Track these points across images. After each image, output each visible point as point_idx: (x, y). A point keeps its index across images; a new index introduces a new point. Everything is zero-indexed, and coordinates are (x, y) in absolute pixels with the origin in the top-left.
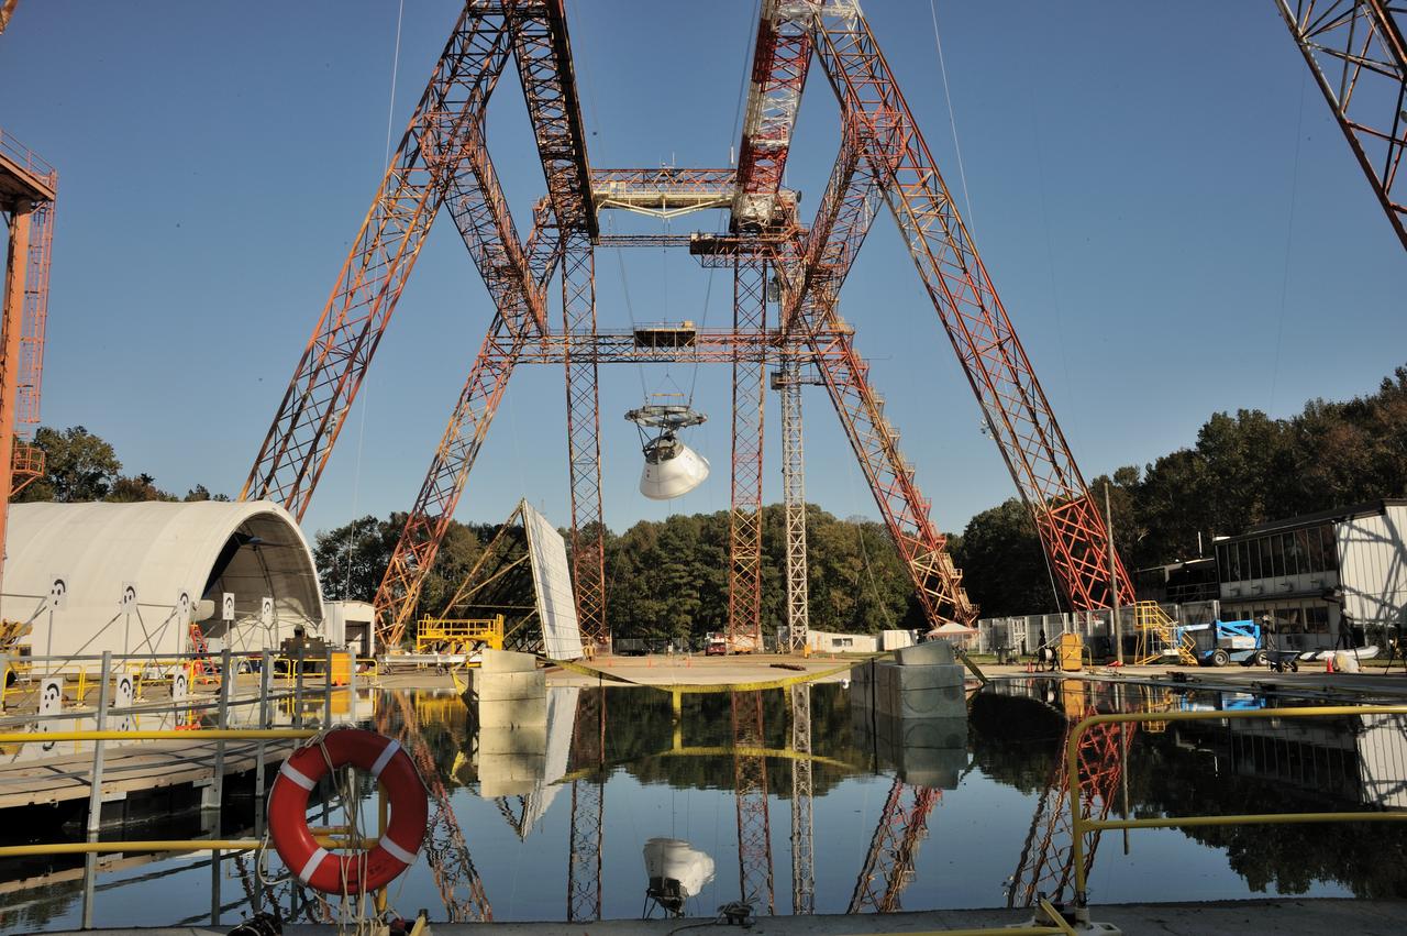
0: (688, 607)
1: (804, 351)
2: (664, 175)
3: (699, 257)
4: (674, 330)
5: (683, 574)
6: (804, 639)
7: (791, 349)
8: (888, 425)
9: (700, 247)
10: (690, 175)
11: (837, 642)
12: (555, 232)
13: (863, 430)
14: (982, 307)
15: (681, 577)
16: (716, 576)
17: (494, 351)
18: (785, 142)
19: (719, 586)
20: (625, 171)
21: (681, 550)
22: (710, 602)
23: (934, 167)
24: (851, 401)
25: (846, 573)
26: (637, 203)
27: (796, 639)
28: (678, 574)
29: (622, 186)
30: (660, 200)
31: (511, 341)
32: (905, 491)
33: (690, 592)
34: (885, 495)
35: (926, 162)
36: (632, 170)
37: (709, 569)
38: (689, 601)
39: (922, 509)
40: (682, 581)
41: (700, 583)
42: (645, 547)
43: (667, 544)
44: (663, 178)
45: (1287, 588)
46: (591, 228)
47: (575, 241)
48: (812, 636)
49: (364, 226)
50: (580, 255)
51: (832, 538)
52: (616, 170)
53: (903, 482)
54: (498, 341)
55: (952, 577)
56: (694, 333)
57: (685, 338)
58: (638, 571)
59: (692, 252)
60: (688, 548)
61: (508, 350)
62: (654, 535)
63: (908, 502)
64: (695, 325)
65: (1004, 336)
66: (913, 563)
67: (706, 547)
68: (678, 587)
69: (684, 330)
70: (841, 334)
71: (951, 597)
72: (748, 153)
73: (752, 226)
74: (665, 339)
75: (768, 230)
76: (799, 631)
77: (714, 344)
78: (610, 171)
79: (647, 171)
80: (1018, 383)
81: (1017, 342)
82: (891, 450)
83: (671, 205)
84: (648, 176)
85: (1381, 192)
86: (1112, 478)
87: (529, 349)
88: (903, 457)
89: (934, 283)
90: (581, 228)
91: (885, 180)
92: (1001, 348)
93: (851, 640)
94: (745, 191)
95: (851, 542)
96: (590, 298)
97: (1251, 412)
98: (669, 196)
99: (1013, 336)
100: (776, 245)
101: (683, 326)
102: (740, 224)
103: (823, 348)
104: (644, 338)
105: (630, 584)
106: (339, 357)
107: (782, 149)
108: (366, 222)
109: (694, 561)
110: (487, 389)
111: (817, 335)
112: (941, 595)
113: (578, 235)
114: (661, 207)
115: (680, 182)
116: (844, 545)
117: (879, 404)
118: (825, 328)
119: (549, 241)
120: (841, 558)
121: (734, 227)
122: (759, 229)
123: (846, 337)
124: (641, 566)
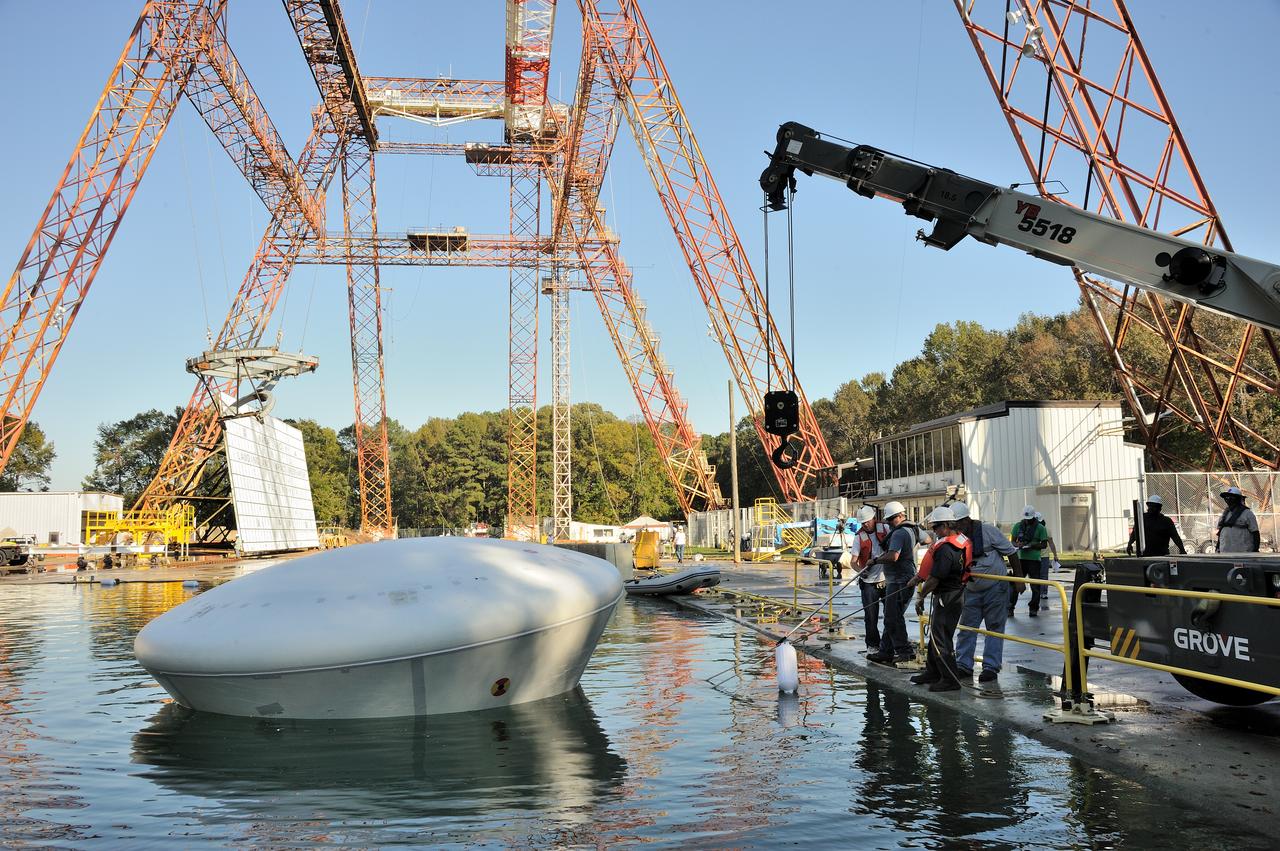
0: (471, 499)
1: (573, 258)
2: (441, 85)
3: (473, 165)
4: (446, 235)
5: (468, 468)
6: (567, 530)
7: (560, 256)
8: (650, 329)
9: (475, 156)
10: (466, 87)
11: (598, 533)
12: (334, 138)
13: (627, 334)
14: (712, 215)
15: (466, 471)
16: (498, 470)
17: (273, 252)
18: (545, 54)
19: (502, 479)
20: (403, 79)
21: (466, 445)
22: (494, 494)
23: (667, 79)
24: (616, 306)
25: (622, 468)
26: (408, 110)
27: (559, 529)
28: (463, 468)
29: (397, 93)
30: (434, 108)
31: (288, 242)
32: (665, 392)
33: (474, 484)
34: (646, 396)
35: (660, 74)
36: (410, 80)
37: (494, 464)
38: (473, 493)
39: (679, 410)
40: (466, 475)
41: (484, 476)
42: (432, 443)
43: (453, 440)
44: (441, 88)
45: (924, 487)
46: (369, 135)
47: (356, 146)
48: (575, 526)
49: (94, 116)
50: (361, 161)
51: (609, 436)
52: (394, 79)
53: (663, 383)
54: (277, 242)
55: (706, 473)
56: (465, 238)
57: (457, 243)
58: (426, 465)
59: (469, 161)
60: (473, 443)
61: (284, 250)
62: (442, 431)
63: (667, 402)
64: (467, 231)
65: (730, 243)
66: (670, 459)
67: (491, 443)
68: (463, 480)
69: (456, 235)
70: (607, 242)
71: (705, 492)
72: (513, 66)
73: (525, 138)
74: (437, 243)
75: (540, 141)
76: (564, 523)
77: (485, 250)
78: (388, 79)
79: (424, 80)
80: (743, 289)
81: (741, 251)
82: (652, 356)
83: (446, 114)
84: (425, 86)
85: (1001, 95)
86: (861, 384)
87: (308, 250)
88: (663, 359)
89: (665, 191)
90: (359, 134)
91: (622, 90)
92: (728, 255)
93: (611, 531)
94: (513, 102)
95: (629, 439)
96: (370, 201)
97: (967, 323)
98: (443, 105)
99: (737, 243)
100: (549, 157)
101: (456, 231)
102: (512, 134)
103: (590, 256)
104: (417, 242)
105: (419, 477)
106: (70, 249)
107: (546, 61)
108: (96, 111)
109: (479, 455)
110: (266, 288)
111: (584, 243)
112: (695, 490)
113: (358, 141)
114: (435, 116)
115: (456, 92)
116: (621, 441)
117: (641, 309)
118: (592, 235)
119: (327, 146)
120: (617, 454)
121: (508, 137)
122: (532, 141)
123: (611, 246)
124: (429, 459)
